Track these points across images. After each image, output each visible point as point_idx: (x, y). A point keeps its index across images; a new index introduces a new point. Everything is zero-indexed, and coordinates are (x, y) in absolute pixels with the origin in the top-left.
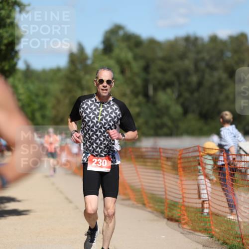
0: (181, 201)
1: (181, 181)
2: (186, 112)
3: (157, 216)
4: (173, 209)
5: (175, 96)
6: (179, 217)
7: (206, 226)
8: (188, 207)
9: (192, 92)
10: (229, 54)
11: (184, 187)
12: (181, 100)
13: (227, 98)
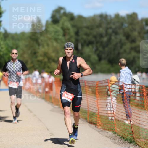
0: (97, 112)
1: (97, 100)
2: (100, 59)
3: (83, 121)
4: (92, 117)
5: (94, 50)
6: (96, 122)
7: (112, 127)
8: (102, 116)
9: (104, 47)
10: (126, 25)
11: (99, 103)
12: (98, 52)
13: (125, 51)
